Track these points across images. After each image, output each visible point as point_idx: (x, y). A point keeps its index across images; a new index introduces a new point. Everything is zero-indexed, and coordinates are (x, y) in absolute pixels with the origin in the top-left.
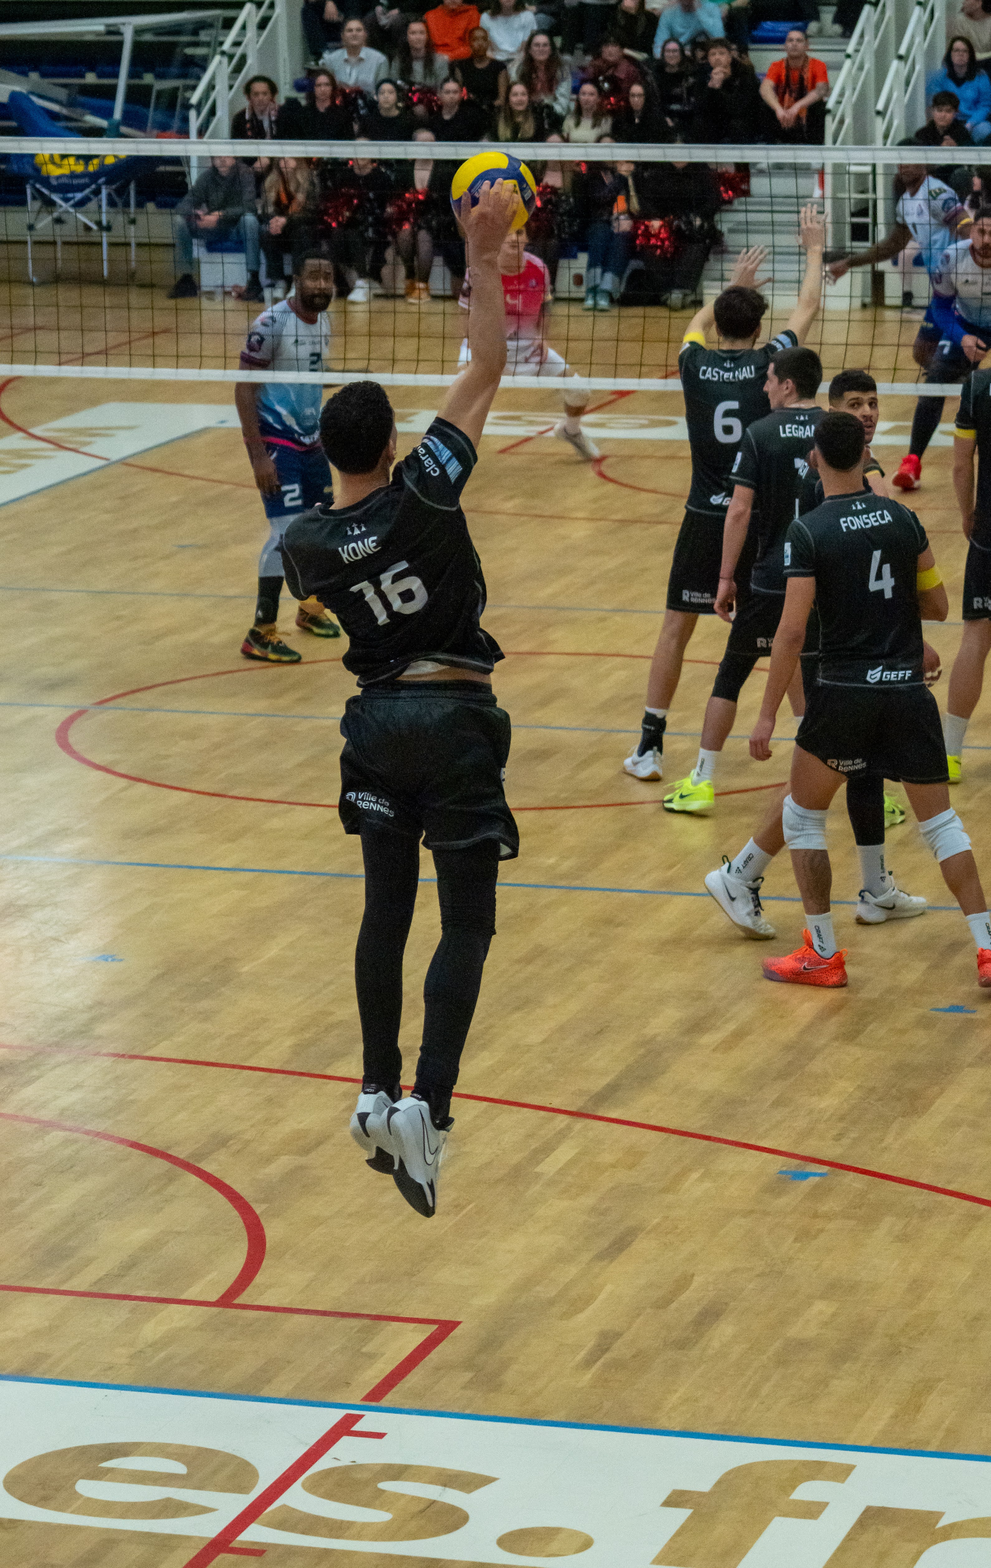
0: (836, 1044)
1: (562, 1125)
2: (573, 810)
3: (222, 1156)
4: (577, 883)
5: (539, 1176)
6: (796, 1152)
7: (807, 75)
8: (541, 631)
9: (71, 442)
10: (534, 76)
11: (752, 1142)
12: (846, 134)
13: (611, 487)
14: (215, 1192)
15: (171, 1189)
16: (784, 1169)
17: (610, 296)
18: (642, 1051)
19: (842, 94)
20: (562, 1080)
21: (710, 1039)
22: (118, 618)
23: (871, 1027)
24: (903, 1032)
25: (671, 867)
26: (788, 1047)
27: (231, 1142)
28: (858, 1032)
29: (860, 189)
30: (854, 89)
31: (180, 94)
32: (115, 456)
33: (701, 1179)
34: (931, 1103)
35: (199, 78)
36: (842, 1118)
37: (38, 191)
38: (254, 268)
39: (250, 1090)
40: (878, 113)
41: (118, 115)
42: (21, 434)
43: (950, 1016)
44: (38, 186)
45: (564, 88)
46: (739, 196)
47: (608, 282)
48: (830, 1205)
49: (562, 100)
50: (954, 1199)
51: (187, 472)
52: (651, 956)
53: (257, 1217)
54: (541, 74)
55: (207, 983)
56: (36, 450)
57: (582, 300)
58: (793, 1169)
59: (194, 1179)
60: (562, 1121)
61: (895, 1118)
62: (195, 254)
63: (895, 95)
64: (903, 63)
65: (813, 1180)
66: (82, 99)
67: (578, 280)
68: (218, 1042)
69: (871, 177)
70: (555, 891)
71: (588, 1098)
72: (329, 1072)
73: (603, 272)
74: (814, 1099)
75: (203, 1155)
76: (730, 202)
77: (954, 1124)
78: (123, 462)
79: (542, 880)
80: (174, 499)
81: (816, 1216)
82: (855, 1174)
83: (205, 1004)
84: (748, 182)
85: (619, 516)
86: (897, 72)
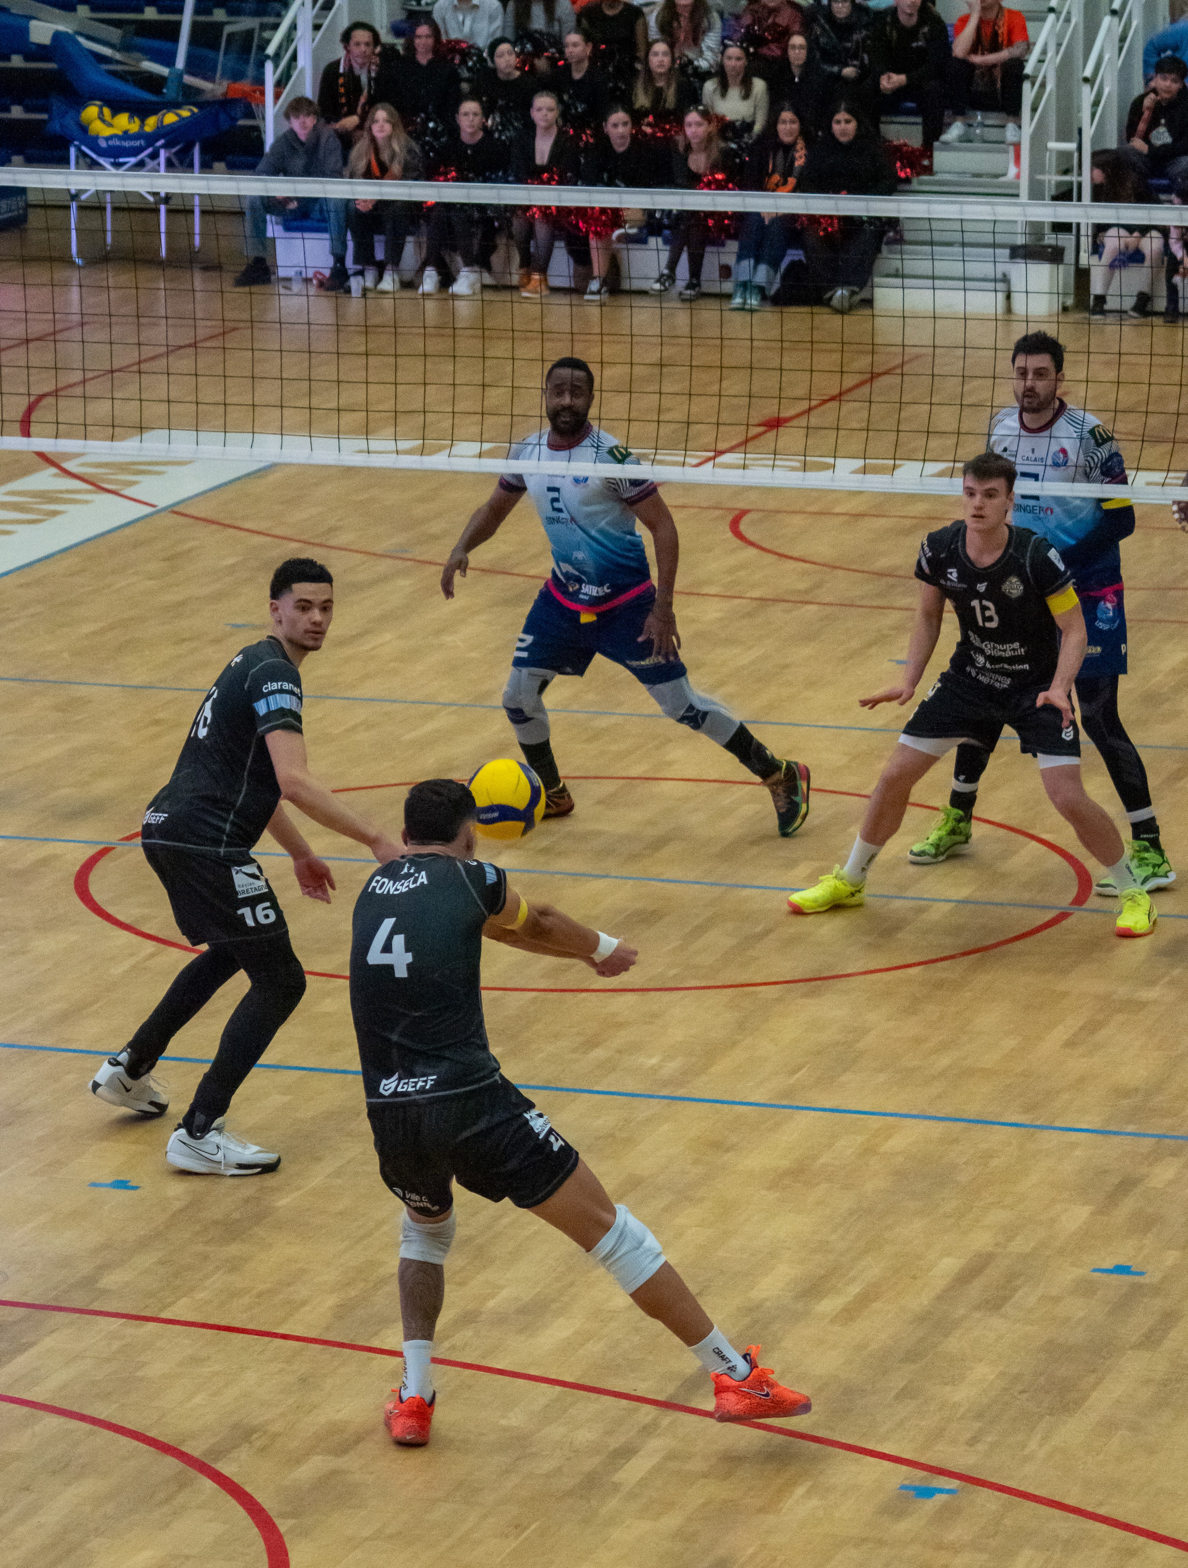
0: (977, 1315)
1: (648, 1420)
2: (682, 993)
3: (244, 1453)
4: (681, 1092)
5: (616, 1487)
6: (922, 1460)
7: (1002, 30)
8: (657, 748)
9: (111, 482)
10: (675, 24)
11: (870, 1446)
12: (1048, 100)
13: (752, 552)
14: (233, 1502)
15: (181, 1499)
16: (907, 1482)
17: (761, 291)
18: (747, 1320)
19: (1044, 52)
20: (650, 1358)
21: (828, 1305)
22: (157, 722)
23: (1020, 1293)
24: (1056, 1300)
25: (794, 1071)
26: (921, 1319)
27: (255, 1436)
28: (1006, 1299)
29: (1065, 167)
30: (1059, 45)
31: (256, 35)
32: (163, 502)
33: (808, 1494)
34: (1085, 1398)
35: (279, 15)
36: (979, 1416)
37: (85, 155)
38: (339, 251)
39: (280, 1366)
40: (1086, 80)
41: (180, 62)
42: (54, 470)
43: (1115, 1279)
44: (84, 148)
45: (711, 41)
46: (918, 174)
47: (762, 274)
48: (958, 1532)
49: (708, 54)
50: (1104, 1527)
51: (247, 525)
52: (763, 1192)
53: (280, 1536)
54: (684, 22)
55: (238, 1220)
56: (68, 491)
57: (729, 297)
58: (917, 1483)
59: (208, 1484)
60: (648, 1412)
61: (1042, 1417)
62: (269, 234)
63: (1107, 57)
64: (1116, 20)
65: (940, 1498)
66: (139, 41)
67: (726, 272)
68: (246, 1300)
69: (1076, 155)
70: (653, 1102)
71: (679, 1383)
72: (376, 1343)
73: (757, 263)
74: (948, 1388)
75: (220, 1452)
76: (908, 181)
77: (1108, 1426)
78: (174, 510)
79: (639, 1088)
80: (230, 561)
81: (940, 1547)
82: (990, 1491)
83: (234, 1249)
84: (931, 157)
85: (757, 594)
86: (1109, 29)
